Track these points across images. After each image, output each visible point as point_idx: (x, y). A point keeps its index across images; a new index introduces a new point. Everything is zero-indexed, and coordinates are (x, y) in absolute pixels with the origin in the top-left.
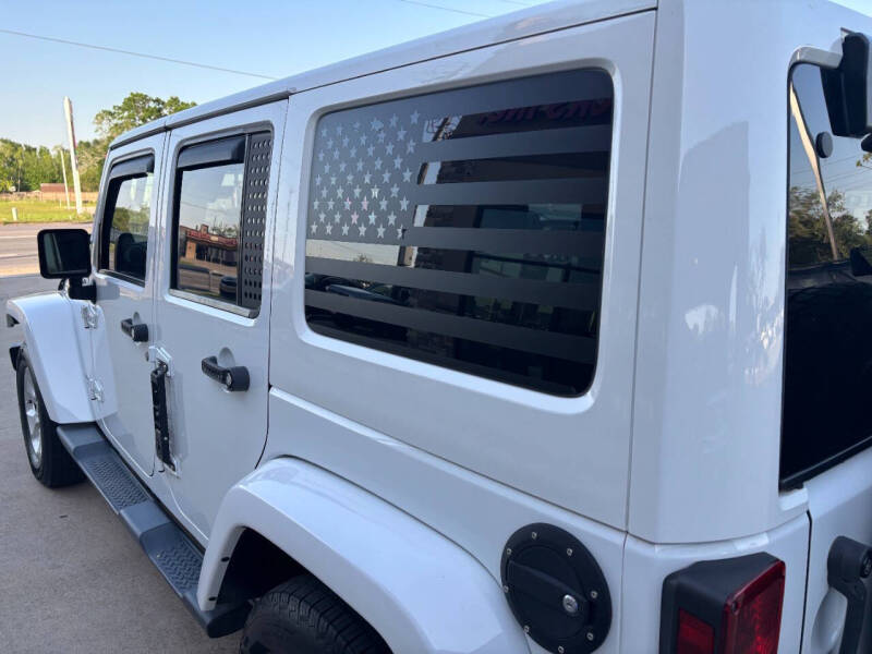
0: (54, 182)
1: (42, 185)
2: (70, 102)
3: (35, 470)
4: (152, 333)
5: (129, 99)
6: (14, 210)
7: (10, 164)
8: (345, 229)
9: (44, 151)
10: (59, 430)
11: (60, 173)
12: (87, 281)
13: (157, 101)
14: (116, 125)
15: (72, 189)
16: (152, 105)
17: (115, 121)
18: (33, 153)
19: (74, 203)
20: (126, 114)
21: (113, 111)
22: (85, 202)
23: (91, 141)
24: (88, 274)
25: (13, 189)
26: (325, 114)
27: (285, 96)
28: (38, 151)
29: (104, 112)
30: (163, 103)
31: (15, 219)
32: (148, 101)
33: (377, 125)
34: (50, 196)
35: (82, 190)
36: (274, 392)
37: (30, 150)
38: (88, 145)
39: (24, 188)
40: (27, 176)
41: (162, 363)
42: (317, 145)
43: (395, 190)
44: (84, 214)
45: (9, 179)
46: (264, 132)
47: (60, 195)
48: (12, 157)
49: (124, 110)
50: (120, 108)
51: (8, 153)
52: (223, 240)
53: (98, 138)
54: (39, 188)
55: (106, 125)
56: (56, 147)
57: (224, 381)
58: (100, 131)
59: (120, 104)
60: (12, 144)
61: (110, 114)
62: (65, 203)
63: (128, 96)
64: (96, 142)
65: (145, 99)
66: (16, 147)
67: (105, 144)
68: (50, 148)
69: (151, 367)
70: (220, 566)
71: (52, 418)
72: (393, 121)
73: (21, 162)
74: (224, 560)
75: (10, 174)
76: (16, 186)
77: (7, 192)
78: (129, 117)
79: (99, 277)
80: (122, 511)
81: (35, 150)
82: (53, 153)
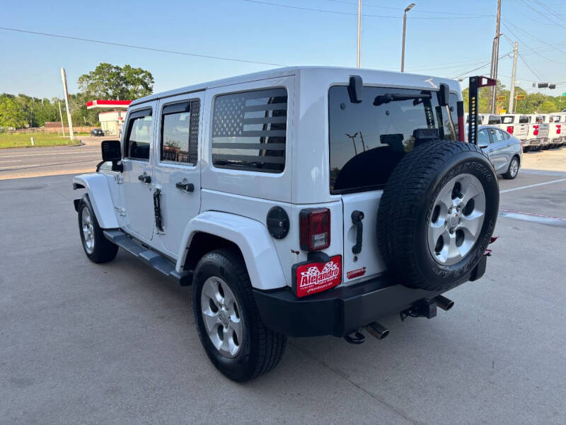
0: (54, 120)
1: (46, 123)
2: (64, 71)
3: (89, 255)
4: (152, 179)
5: (99, 67)
6: (32, 139)
7: (25, 110)
8: (224, 133)
9: (46, 101)
10: (104, 232)
11: (57, 114)
12: (119, 163)
13: (117, 68)
14: (92, 84)
15: (66, 125)
16: (114, 70)
17: (91, 81)
18: (39, 103)
19: (68, 134)
20: (98, 77)
21: (89, 75)
22: (75, 133)
23: (76, 94)
24: (120, 160)
25: (27, 126)
26: (217, 96)
27: (204, 90)
28: (42, 101)
29: (84, 76)
30: (121, 69)
31: (33, 144)
32: (111, 68)
33: (233, 101)
34: (52, 129)
35: (73, 126)
36: (203, 190)
37: (37, 100)
38: (74, 97)
39: (35, 125)
40: (36, 117)
41: (158, 190)
42: (215, 106)
43: (238, 121)
44: (75, 140)
45: (25, 119)
46: (197, 101)
47: (58, 129)
48: (26, 106)
49: (96, 74)
50: (94, 73)
51: (24, 104)
52: (171, 148)
53: (80, 92)
54: (44, 125)
55: (85, 85)
56: (54, 99)
57: (185, 189)
58: (82, 88)
59: (94, 71)
60: (26, 97)
61: (88, 77)
62: (61, 134)
63: (99, 65)
64: (79, 95)
65: (109, 66)
66: (28, 99)
67: (85, 96)
68: (50, 99)
69: (153, 192)
70: (185, 251)
71: (101, 226)
72: (237, 100)
73: (32, 109)
74: (187, 248)
75: (26, 116)
76: (29, 123)
77: (25, 128)
78: (99, 78)
79: (125, 161)
80: (140, 254)
81: (41, 100)
82: (52, 103)
